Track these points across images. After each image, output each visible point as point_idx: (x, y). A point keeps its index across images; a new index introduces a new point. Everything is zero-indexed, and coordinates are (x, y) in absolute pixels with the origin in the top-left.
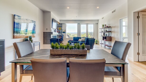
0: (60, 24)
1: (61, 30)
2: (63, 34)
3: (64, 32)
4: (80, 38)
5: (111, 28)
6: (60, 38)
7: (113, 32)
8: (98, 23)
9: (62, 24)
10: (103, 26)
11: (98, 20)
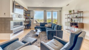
0: (28, 10)
1: (30, 16)
2: (31, 20)
3: (32, 18)
4: (46, 24)
5: (83, 13)
6: (28, 24)
7: (85, 17)
8: (61, 11)
9: (30, 11)
10: (70, 12)
11: (62, 8)
